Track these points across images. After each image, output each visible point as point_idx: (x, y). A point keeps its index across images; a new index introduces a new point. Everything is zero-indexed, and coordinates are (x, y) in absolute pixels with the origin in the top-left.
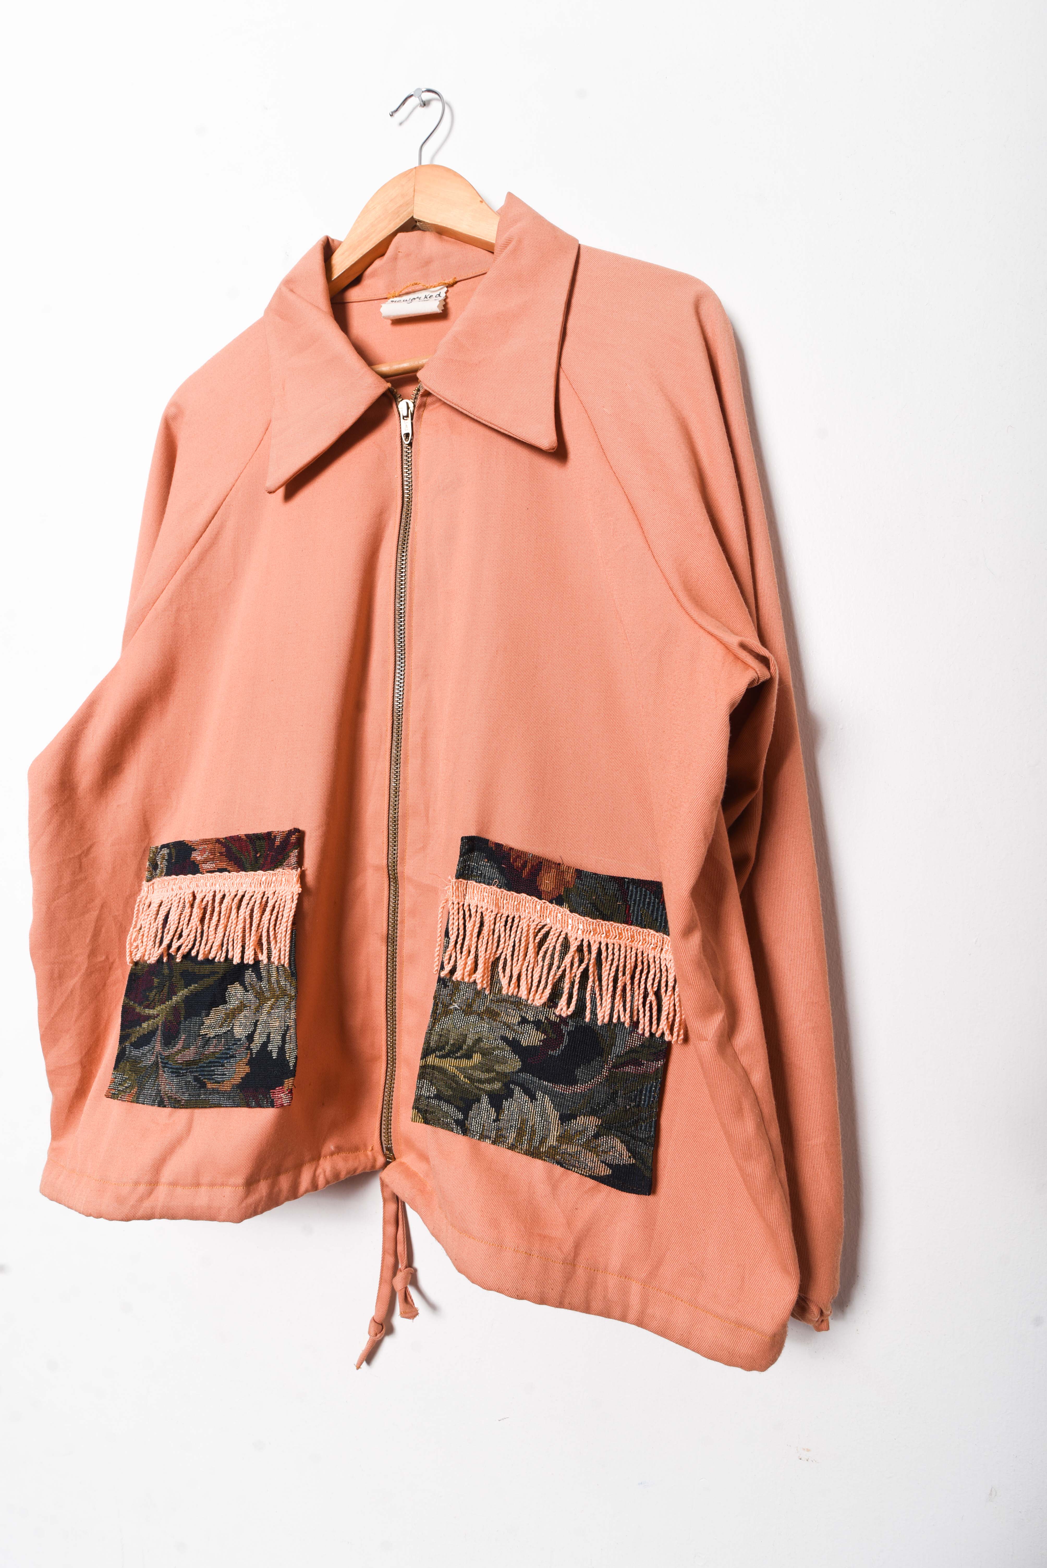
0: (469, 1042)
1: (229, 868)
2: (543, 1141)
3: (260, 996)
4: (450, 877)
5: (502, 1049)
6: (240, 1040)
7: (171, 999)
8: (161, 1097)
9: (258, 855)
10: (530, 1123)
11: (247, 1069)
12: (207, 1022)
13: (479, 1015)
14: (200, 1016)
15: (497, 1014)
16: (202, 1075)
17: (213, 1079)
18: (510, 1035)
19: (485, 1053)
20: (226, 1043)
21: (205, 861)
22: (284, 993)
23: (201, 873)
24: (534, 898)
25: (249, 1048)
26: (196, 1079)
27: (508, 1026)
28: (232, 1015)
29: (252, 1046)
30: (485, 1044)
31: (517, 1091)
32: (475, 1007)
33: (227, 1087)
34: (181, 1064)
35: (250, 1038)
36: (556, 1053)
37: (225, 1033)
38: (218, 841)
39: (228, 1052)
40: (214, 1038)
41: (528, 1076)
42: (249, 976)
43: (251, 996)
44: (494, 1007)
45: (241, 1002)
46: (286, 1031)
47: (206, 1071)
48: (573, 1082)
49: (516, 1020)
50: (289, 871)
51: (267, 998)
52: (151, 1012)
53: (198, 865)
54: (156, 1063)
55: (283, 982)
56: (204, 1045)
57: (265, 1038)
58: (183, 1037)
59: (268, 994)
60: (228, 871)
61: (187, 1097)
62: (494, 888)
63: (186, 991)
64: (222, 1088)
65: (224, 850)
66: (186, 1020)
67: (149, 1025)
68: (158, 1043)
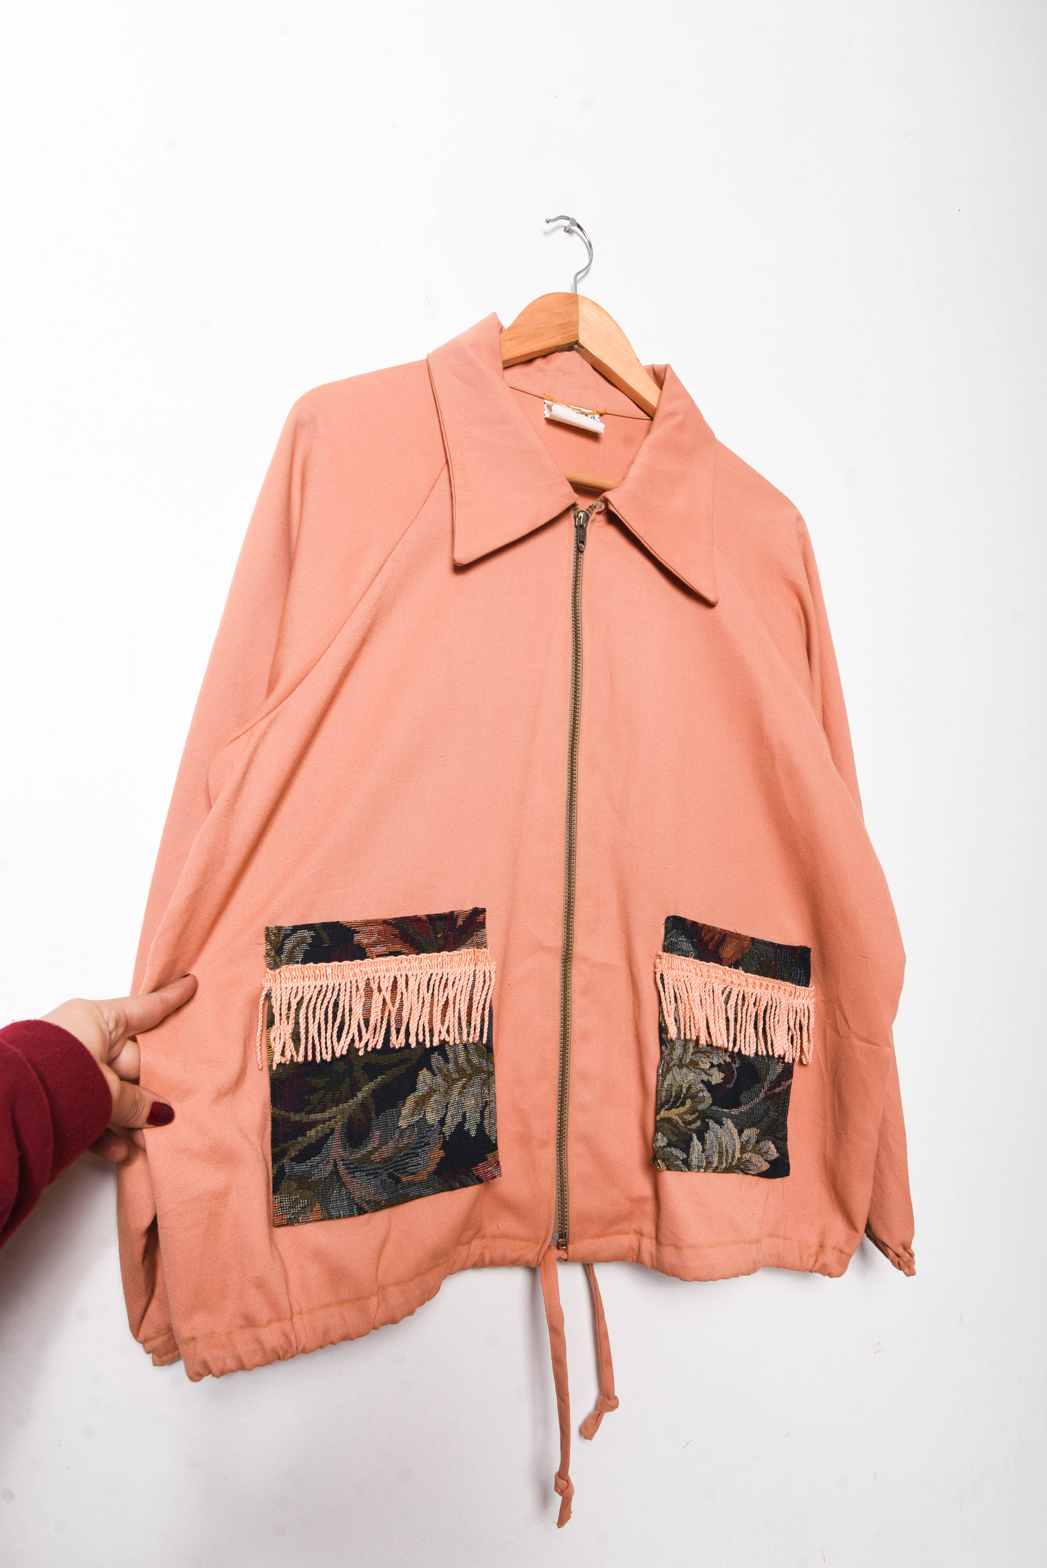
0: (684, 1091)
1: (404, 950)
3: (447, 1077)
5: (702, 1091)
6: (433, 1126)
7: (356, 1096)
8: (357, 1204)
9: (440, 936)
10: (723, 1145)
11: (442, 1153)
12: (403, 1112)
14: (397, 1107)
16: (396, 1171)
17: (407, 1172)
18: (706, 1079)
19: (692, 1098)
20: (420, 1131)
21: (374, 945)
22: (478, 1070)
23: (369, 957)
24: (720, 965)
25: (441, 1133)
26: (391, 1176)
27: (704, 1071)
28: (422, 1102)
29: (445, 1129)
30: (693, 1090)
31: (711, 1123)
33: (423, 1176)
34: (379, 1162)
35: (442, 1122)
36: (733, 1085)
37: (417, 1121)
38: (385, 922)
39: (423, 1140)
40: (407, 1128)
41: (718, 1108)
42: (436, 1059)
43: (439, 1080)
44: (695, 1058)
45: (431, 1088)
46: (484, 1108)
47: (400, 1165)
48: (744, 1103)
49: (708, 1066)
50: (476, 950)
51: (456, 1079)
52: (318, 1116)
53: (365, 949)
54: (336, 1172)
55: (475, 1060)
56: (399, 1138)
57: (460, 1119)
58: (378, 1133)
59: (455, 1076)
60: (404, 954)
61: (385, 1196)
62: (691, 959)
63: (371, 1085)
64: (418, 1179)
65: (397, 932)
66: (378, 1115)
67: (317, 1131)
68: (336, 1149)
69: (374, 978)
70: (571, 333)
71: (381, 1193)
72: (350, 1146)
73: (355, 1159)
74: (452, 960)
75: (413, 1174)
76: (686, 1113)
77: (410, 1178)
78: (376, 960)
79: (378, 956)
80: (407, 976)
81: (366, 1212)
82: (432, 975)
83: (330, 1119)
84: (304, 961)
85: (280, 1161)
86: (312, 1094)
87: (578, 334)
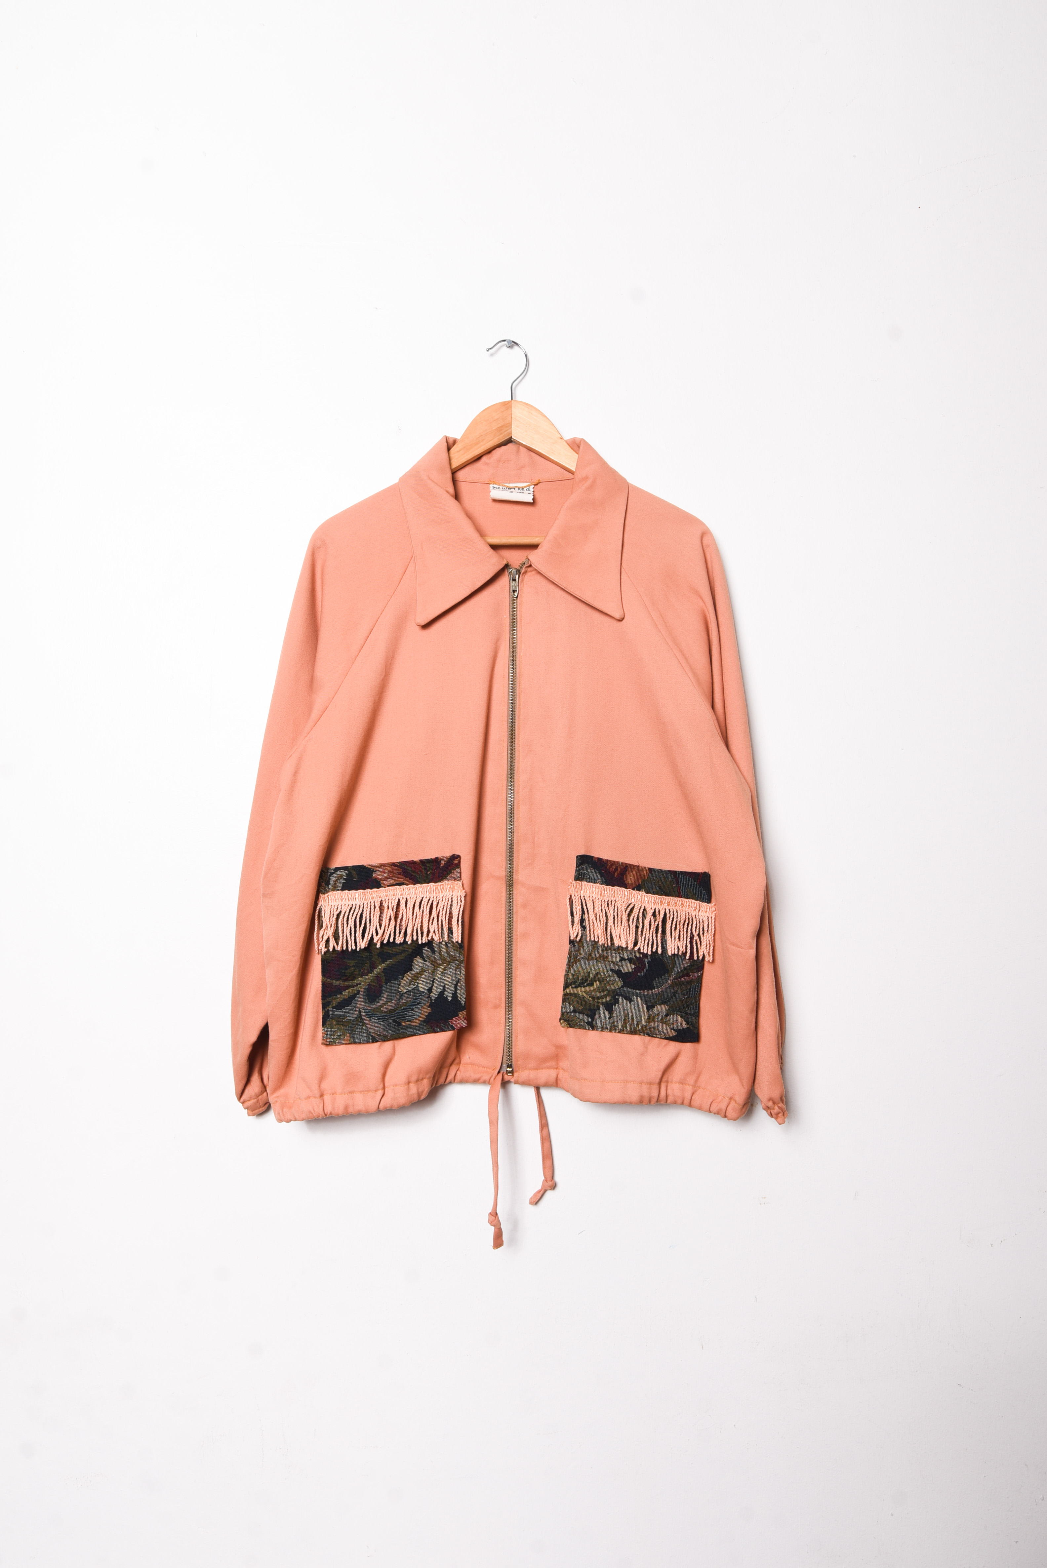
0: (592, 976)
1: (406, 882)
2: (638, 1024)
3: (433, 963)
4: (571, 881)
5: (612, 976)
6: (423, 992)
7: (373, 972)
8: (372, 1036)
9: (428, 873)
10: (630, 1015)
11: (429, 1010)
12: (403, 983)
13: (596, 959)
14: (398, 980)
15: (606, 957)
16: (398, 1018)
17: (405, 1019)
18: (616, 968)
19: (601, 981)
20: (414, 995)
21: (386, 879)
22: (454, 959)
23: (383, 887)
24: (623, 888)
25: (429, 997)
26: (394, 1021)
27: (614, 963)
28: (417, 977)
29: (432, 995)
30: (601, 976)
31: (621, 999)
32: (593, 956)
33: (416, 1023)
34: (386, 1012)
35: (430, 990)
36: (643, 974)
37: (413, 989)
38: (393, 864)
39: (416, 1001)
40: (405, 993)
41: (627, 989)
42: (426, 951)
43: (428, 964)
44: (604, 953)
45: (422, 969)
46: (457, 983)
47: (401, 1015)
48: (653, 988)
49: (618, 959)
50: (453, 882)
51: (440, 964)
52: (350, 983)
53: (380, 881)
54: (360, 1016)
55: (452, 953)
56: (400, 998)
57: (441, 989)
58: (386, 995)
59: (439, 962)
60: (405, 884)
61: (390, 1033)
62: (598, 885)
63: (383, 965)
64: (414, 1024)
65: (401, 871)
66: (386, 984)
67: (349, 992)
68: (360, 1003)
69: (385, 900)
70: (506, 433)
71: (387, 1031)
72: (369, 1002)
73: (371, 1009)
74: (436, 888)
75: (410, 1021)
76: (594, 991)
77: (408, 1023)
78: (387, 888)
79: (388, 886)
80: (406, 898)
81: (377, 1041)
82: (423, 898)
83: (357, 985)
84: (343, 890)
85: (326, 1008)
86: (346, 969)
87: (511, 432)
